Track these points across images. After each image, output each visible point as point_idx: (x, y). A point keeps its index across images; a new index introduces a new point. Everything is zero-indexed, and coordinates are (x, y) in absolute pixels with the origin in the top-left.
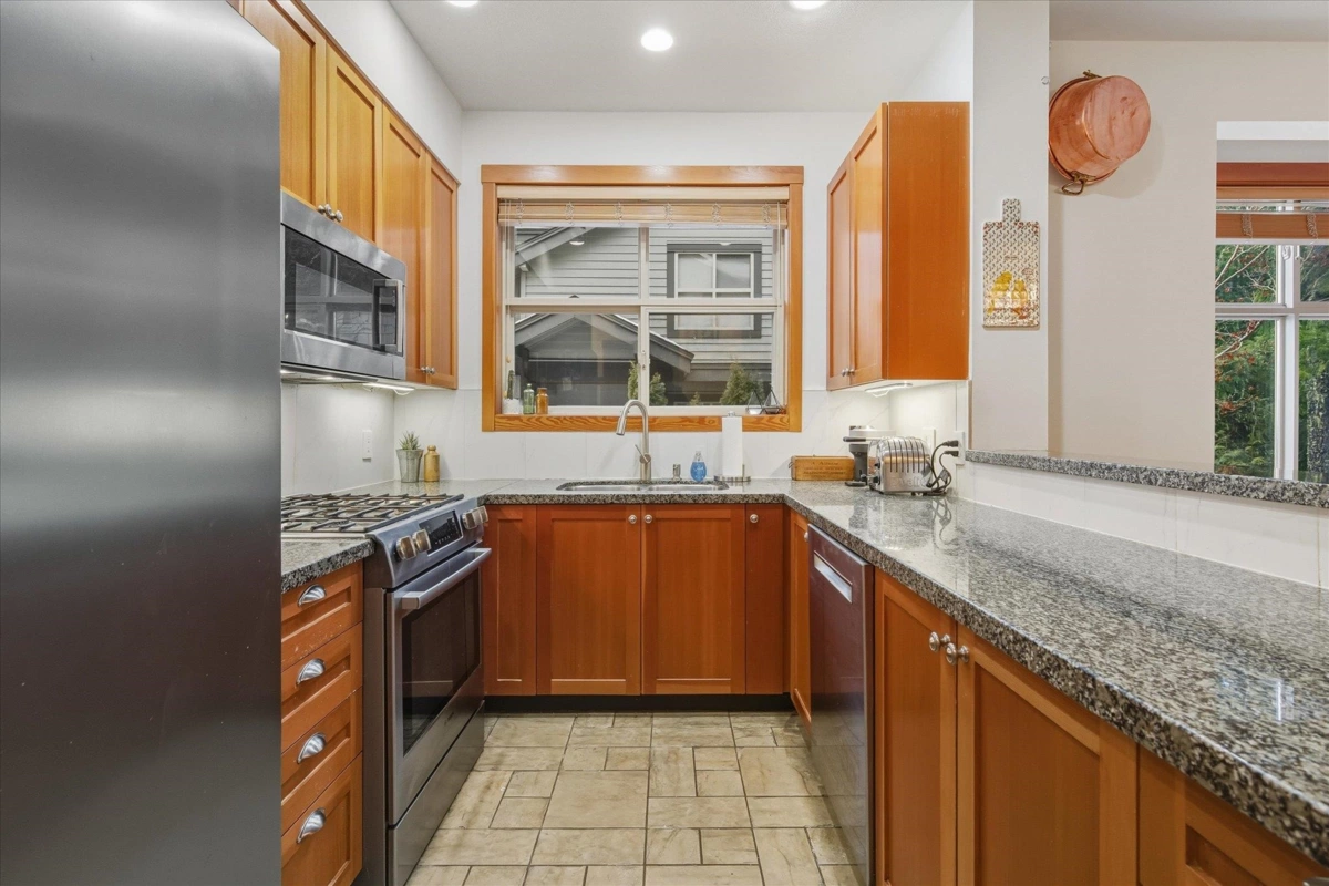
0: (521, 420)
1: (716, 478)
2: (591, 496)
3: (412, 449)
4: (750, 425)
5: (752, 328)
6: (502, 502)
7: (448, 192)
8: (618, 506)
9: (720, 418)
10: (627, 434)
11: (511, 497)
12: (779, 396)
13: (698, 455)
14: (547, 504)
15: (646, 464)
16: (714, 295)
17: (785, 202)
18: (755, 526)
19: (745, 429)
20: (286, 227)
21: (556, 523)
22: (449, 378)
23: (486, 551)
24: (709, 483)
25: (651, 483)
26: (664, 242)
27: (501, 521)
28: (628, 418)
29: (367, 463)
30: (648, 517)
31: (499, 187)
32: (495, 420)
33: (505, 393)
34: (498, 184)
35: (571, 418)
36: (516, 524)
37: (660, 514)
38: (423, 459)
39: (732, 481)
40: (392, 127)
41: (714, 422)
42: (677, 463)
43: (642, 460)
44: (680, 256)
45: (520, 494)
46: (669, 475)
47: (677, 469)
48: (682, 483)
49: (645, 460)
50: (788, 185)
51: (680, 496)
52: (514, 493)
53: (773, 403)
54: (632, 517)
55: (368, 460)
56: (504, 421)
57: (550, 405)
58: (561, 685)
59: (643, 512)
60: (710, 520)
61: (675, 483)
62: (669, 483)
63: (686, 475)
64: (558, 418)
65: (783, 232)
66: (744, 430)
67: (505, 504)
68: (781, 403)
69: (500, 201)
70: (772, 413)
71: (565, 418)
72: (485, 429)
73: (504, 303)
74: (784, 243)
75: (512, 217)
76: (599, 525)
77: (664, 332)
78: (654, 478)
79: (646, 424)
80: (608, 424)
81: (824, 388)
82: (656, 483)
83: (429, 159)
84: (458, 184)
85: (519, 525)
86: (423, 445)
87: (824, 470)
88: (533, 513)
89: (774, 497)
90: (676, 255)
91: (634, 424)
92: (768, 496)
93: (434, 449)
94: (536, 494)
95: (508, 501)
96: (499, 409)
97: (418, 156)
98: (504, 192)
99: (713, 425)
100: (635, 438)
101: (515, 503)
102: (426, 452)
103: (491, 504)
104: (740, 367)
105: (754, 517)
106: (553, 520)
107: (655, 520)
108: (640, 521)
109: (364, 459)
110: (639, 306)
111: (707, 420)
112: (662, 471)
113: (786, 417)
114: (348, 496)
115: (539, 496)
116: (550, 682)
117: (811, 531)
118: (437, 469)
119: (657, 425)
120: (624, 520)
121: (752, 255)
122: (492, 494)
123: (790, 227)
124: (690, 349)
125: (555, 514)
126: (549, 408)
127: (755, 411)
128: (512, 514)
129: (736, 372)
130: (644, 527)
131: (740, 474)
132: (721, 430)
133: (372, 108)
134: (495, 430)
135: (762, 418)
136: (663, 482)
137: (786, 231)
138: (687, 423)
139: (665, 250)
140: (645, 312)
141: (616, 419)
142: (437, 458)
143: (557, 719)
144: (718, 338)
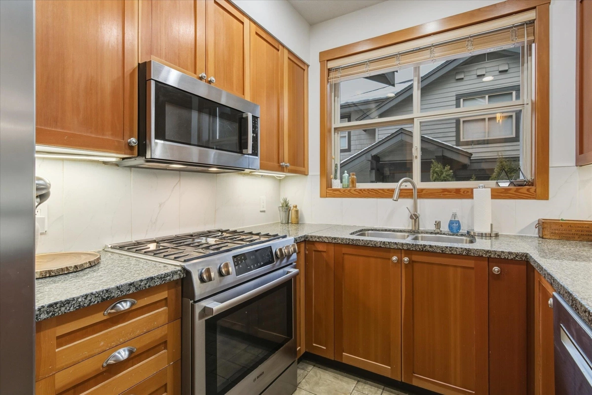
0: (340, 192)
1: (468, 232)
2: (366, 241)
3: (286, 207)
4: (497, 194)
5: (515, 136)
6: (314, 240)
7: (303, 71)
8: (384, 250)
9: (472, 190)
10: (400, 200)
11: (319, 237)
12: (527, 171)
13: (455, 215)
14: (339, 243)
15: (415, 220)
16: (487, 120)
17: (532, 22)
18: (497, 277)
19: (494, 196)
20: (155, 81)
21: (346, 256)
22: (302, 169)
23: (294, 271)
24: (462, 235)
25: (418, 233)
26: (454, 94)
27: (315, 251)
28: (401, 190)
29: (263, 213)
30: (406, 259)
31: (329, 62)
32: (328, 191)
33: (332, 176)
34: (327, 61)
35: (368, 190)
36: (322, 253)
37: (415, 258)
38: (290, 212)
39: (482, 235)
40: (257, 34)
41: (468, 192)
42: (438, 220)
43: (411, 217)
44: (464, 100)
45: (324, 236)
46: (432, 228)
47: (438, 224)
48: (441, 234)
49: (415, 217)
50: (534, 8)
51: (431, 246)
52: (321, 235)
53: (522, 178)
54: (395, 258)
55: (264, 211)
56: (331, 192)
57: (358, 182)
58: (348, 357)
59: (403, 255)
60: (455, 266)
61: (436, 234)
62: (431, 233)
63: (445, 228)
64: (361, 190)
65: (531, 46)
66: (492, 198)
67: (316, 241)
68: (529, 178)
69: (329, 70)
70: (519, 185)
71: (364, 190)
72: (321, 196)
73: (334, 126)
74: (531, 55)
75: (335, 78)
76: (372, 260)
77: (454, 143)
78: (421, 229)
79: (415, 194)
80: (388, 194)
81: (574, 163)
82: (422, 233)
83: (286, 52)
84: (308, 66)
85: (324, 254)
86: (291, 204)
87: (573, 231)
88: (332, 248)
89: (517, 255)
90: (462, 100)
91: (405, 194)
92: (510, 253)
93: (296, 207)
94: (333, 236)
95: (318, 240)
96: (329, 185)
97: (278, 50)
98: (331, 65)
99: (468, 194)
100: (408, 203)
101: (321, 241)
102: (292, 208)
103: (309, 241)
104: (504, 160)
105: (496, 269)
106: (344, 254)
107: (411, 262)
108: (400, 261)
109: (261, 211)
110: (413, 118)
111: (462, 191)
112: (427, 225)
113: (533, 188)
114: (235, 231)
115: (335, 238)
116: (342, 354)
117: (556, 300)
118: (297, 217)
119: (423, 194)
120: (390, 259)
121: (514, 93)
122: (309, 235)
123: (537, 40)
124: (470, 151)
125: (345, 250)
126: (357, 184)
127: (504, 184)
128: (320, 247)
129: (501, 162)
130: (403, 266)
131: (488, 231)
132: (472, 198)
133: (243, 23)
134: (326, 197)
135: (510, 189)
136: (427, 233)
137: (533, 45)
138: (446, 193)
139: (454, 98)
140: (417, 122)
141: (393, 191)
142: (297, 211)
143: (346, 379)
144: (488, 144)
